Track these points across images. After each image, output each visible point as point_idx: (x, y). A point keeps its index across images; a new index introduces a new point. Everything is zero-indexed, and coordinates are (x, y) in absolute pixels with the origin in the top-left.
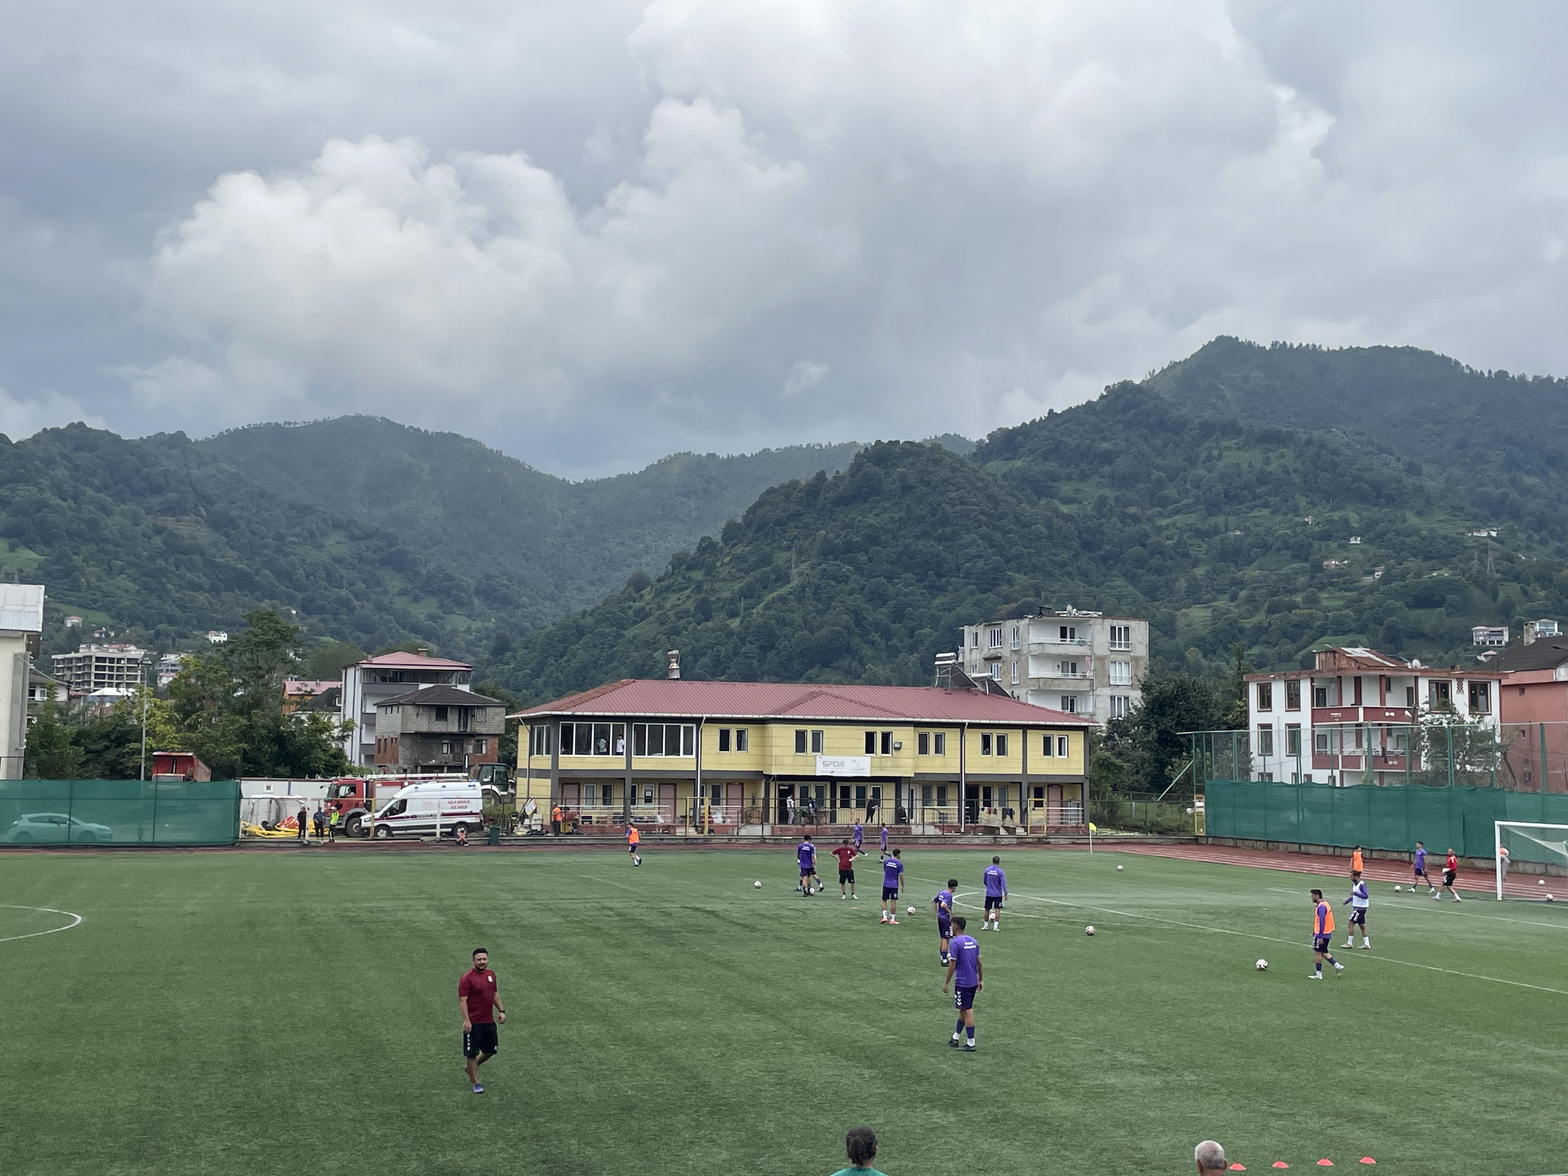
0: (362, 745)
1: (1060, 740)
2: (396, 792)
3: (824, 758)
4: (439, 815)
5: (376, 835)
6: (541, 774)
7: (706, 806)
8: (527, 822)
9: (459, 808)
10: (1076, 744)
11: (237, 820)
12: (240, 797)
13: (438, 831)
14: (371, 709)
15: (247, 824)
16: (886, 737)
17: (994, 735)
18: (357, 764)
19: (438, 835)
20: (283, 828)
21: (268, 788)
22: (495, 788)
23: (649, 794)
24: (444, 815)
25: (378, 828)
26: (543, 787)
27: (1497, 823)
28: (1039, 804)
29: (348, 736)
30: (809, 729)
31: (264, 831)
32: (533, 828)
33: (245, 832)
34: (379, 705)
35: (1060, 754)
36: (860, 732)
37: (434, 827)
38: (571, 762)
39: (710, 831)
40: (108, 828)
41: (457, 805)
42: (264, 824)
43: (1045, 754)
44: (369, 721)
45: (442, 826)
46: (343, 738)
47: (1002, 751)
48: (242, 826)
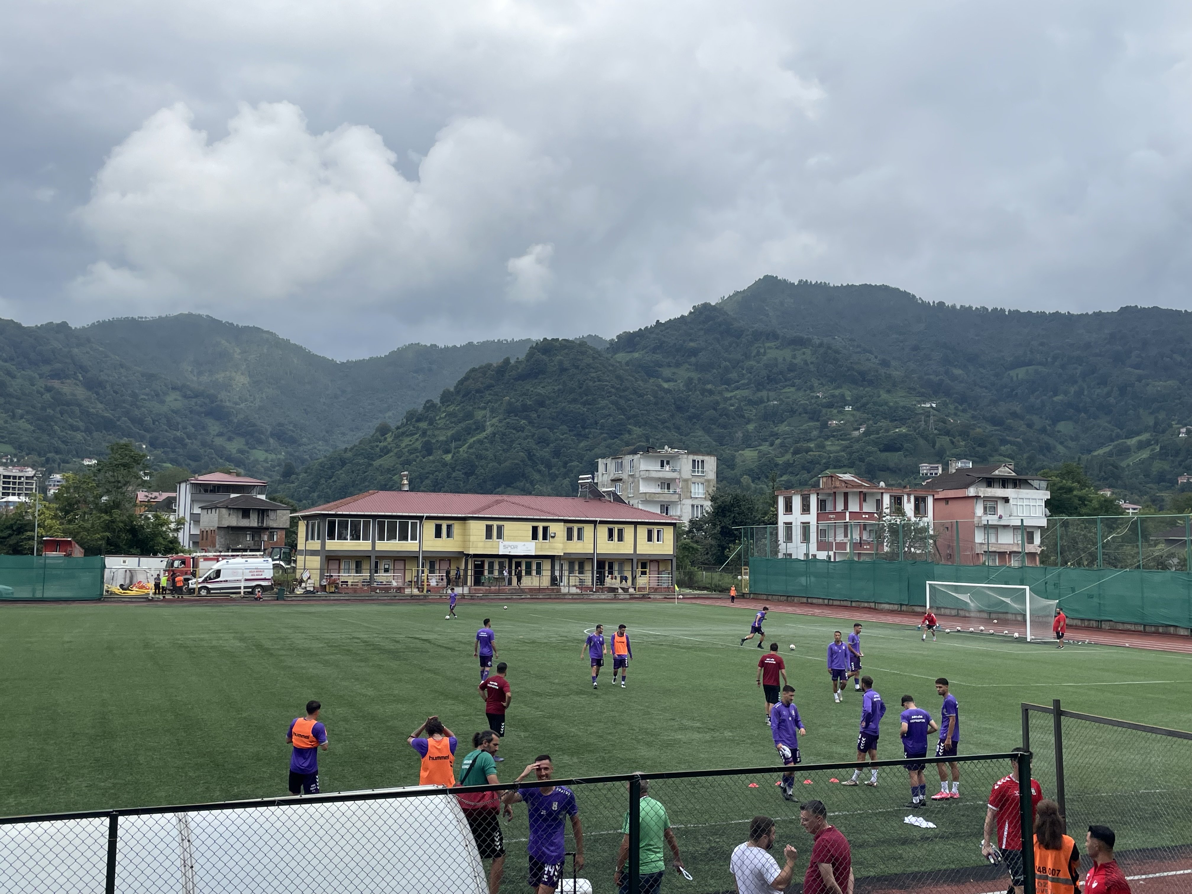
0: (190, 535)
1: (658, 531)
2: (213, 565)
3: (506, 543)
4: (243, 580)
5: (199, 593)
6: (314, 553)
7: (425, 574)
8: (303, 585)
9: (257, 575)
10: (668, 534)
11: (102, 582)
12: (105, 567)
13: (242, 591)
14: (197, 511)
15: (109, 586)
16: (545, 529)
17: (616, 528)
18: (187, 548)
19: (242, 594)
20: (134, 588)
21: (124, 562)
22: (282, 563)
23: (387, 567)
24: (246, 580)
25: (200, 589)
26: (315, 562)
27: (927, 582)
28: (644, 573)
29: (181, 528)
30: (495, 524)
31: (121, 590)
32: (308, 589)
33: (107, 591)
34: (202, 508)
35: (658, 541)
36: (529, 526)
37: (240, 588)
38: (334, 545)
39: (428, 591)
40: (10, 588)
41: (255, 573)
42: (121, 586)
43: (648, 541)
44: (196, 519)
45: (245, 588)
46: (177, 530)
47: (620, 538)
48: (105, 587)
